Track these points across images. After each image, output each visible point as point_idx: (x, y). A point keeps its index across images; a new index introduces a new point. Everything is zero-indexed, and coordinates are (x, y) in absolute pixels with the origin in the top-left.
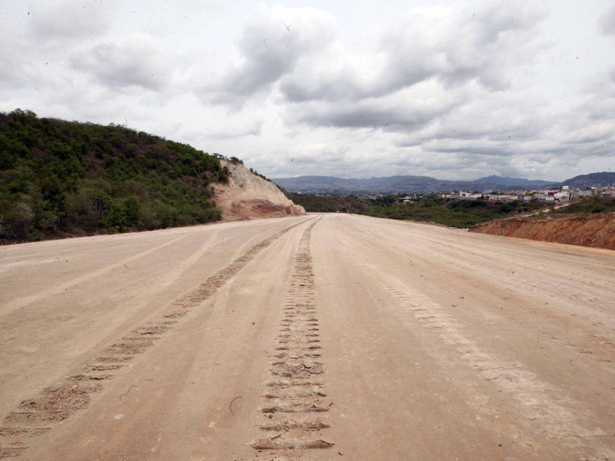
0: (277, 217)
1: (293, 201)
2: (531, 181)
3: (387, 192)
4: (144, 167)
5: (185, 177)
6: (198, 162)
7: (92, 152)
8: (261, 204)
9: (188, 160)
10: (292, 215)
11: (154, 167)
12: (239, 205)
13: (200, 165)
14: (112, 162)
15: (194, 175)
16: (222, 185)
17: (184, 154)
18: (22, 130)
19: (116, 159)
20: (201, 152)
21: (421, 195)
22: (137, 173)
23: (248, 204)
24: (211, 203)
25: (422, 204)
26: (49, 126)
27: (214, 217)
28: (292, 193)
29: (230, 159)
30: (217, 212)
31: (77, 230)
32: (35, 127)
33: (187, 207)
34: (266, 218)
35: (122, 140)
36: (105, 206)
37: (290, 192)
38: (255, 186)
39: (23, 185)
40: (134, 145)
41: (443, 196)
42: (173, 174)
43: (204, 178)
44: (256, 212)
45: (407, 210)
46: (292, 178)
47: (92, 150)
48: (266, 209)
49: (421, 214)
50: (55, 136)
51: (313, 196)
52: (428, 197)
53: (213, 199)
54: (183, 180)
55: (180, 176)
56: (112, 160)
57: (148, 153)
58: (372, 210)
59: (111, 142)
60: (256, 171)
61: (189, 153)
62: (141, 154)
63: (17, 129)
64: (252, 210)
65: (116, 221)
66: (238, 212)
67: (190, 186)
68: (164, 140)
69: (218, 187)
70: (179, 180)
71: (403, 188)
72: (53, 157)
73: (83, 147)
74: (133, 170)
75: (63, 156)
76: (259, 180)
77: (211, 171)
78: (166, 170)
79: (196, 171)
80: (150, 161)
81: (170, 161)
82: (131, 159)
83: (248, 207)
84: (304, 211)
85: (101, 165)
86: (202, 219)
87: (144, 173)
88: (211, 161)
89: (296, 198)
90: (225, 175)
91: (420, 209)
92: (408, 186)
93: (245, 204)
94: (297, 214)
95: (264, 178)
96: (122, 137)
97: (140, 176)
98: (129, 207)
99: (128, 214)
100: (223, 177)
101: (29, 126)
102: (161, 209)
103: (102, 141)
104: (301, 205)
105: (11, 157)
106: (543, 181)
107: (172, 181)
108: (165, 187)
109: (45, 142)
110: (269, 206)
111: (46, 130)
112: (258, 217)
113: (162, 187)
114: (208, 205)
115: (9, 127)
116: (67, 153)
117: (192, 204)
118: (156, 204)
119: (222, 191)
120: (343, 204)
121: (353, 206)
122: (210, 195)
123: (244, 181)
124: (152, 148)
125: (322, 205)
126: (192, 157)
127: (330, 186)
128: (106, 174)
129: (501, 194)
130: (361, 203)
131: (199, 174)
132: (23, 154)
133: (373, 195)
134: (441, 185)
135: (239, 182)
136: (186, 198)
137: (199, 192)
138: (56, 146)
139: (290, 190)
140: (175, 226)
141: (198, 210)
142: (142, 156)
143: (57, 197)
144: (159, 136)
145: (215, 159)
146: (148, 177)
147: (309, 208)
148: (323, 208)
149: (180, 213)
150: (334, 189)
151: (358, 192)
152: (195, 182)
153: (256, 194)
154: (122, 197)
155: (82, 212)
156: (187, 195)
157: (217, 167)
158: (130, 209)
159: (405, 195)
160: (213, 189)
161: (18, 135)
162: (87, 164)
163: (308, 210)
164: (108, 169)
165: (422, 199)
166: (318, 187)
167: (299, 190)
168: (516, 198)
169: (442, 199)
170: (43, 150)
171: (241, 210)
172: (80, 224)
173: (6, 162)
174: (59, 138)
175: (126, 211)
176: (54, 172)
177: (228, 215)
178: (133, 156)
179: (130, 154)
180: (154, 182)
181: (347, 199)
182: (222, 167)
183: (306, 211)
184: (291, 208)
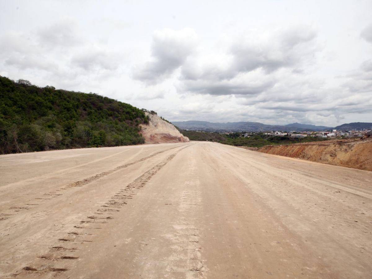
0: (173, 143)
1: (183, 134)
2: (317, 127)
3: (236, 130)
4: (107, 115)
5: (127, 121)
6: (134, 113)
7: (82, 107)
8: (166, 136)
9: (129, 112)
10: (182, 142)
11: (111, 115)
12: (154, 136)
13: (135, 115)
14: (91, 112)
15: (131, 119)
16: (145, 125)
17: (127, 109)
18: (49, 96)
19: (93, 111)
20: (135, 108)
21: (254, 133)
22: (103, 118)
23: (158, 135)
24: (140, 135)
25: (254, 138)
26: (61, 94)
27: (141, 141)
28: (183, 130)
29: (150, 112)
30: (143, 139)
31: (78, 146)
32: (55, 95)
33: (128, 136)
34: (168, 143)
35: (96, 101)
36: (91, 135)
37: (182, 129)
38: (163, 126)
39: (53, 124)
40: (102, 104)
41: (266, 134)
42: (121, 119)
43: (137, 121)
44: (163, 140)
45: (245, 141)
46: (184, 122)
47: (81, 106)
48: (168, 138)
49: (251, 143)
50: (64, 99)
51: (194, 132)
52: (258, 134)
53: (141, 133)
54: (126, 122)
55: (124, 120)
56: (91, 111)
57: (109, 108)
58: (227, 140)
59: (90, 102)
60: (163, 118)
61: (129, 108)
62: (105, 108)
63: (47, 96)
64: (160, 138)
65: (95, 142)
66: (153, 140)
67: (129, 125)
68: (116, 101)
69: (143, 126)
70: (124, 122)
71: (245, 129)
72: (64, 110)
73: (77, 105)
74: (101, 117)
75: (68, 110)
76: (165, 123)
77: (140, 118)
78: (117, 117)
79: (132, 118)
80: (109, 112)
81: (120, 112)
82: (100, 111)
83: (158, 137)
85: (86, 114)
86: (135, 142)
87: (107, 118)
88: (140, 113)
89: (185, 133)
90: (148, 120)
91: (251, 140)
92: (248, 128)
94: (184, 141)
95: (168, 122)
96: (96, 100)
97: (105, 120)
98: (101, 136)
99: (101, 139)
100: (146, 121)
101: (52, 94)
102: (115, 137)
103: (86, 102)
104: (187, 137)
105: (46, 110)
106: (324, 127)
107: (120, 123)
108: (117, 126)
109: (60, 102)
110: (169, 137)
111: (60, 96)
112: (163, 142)
113: (115, 126)
114: (138, 136)
115: (43, 95)
116: (70, 108)
117: (130, 135)
118: (113, 134)
119: (145, 128)
120: (211, 137)
121: (216, 138)
122: (140, 130)
123: (157, 123)
124: (110, 106)
125: (199, 137)
126: (131, 110)
127: (204, 126)
128: (89, 118)
129: (298, 134)
130: (220, 137)
131: (134, 119)
132: (51, 108)
133: (228, 132)
134: (266, 128)
135: (155, 124)
136: (128, 132)
137: (134, 128)
138: (65, 104)
139: (182, 128)
140: (122, 145)
141: (133, 138)
142: (105, 109)
143: (70, 130)
144: (114, 99)
145: (142, 112)
146: (108, 121)
147: (192, 138)
148: (199, 139)
149: (125, 139)
150: (206, 128)
151: (220, 130)
152: (131, 123)
153: (163, 130)
154: (96, 130)
155: (80, 138)
156: (128, 130)
157: (143, 116)
158: (102, 136)
159: (245, 133)
160: (141, 127)
161: (48, 99)
162: (79, 113)
164: (89, 116)
165: (255, 135)
166: (198, 127)
167: (188, 128)
168: (306, 136)
169: (265, 135)
170: (59, 106)
171: (155, 139)
172: (79, 143)
173: (44, 112)
174: (65, 100)
175: (100, 138)
176: (65, 117)
177: (148, 141)
178: (101, 109)
179: (100, 108)
180: (111, 123)
181: (213, 134)
182: (146, 116)
183: (190, 140)
184: (181, 138)
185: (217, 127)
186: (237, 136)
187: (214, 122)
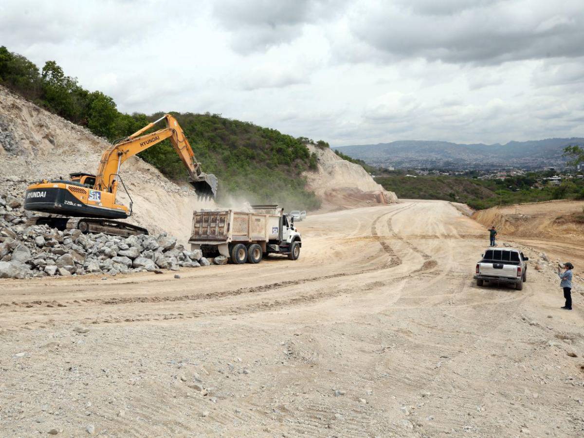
0: (369, 206)
1: (383, 186)
4: (247, 158)
5: (281, 167)
6: (290, 151)
8: (352, 192)
9: (281, 149)
10: (383, 205)
11: (254, 158)
12: (331, 194)
13: (292, 153)
15: (287, 163)
16: (312, 173)
17: (276, 142)
23: (339, 192)
24: (311, 193)
29: (316, 143)
34: (359, 207)
35: (226, 132)
38: (343, 172)
40: (234, 136)
42: (270, 164)
43: (297, 166)
44: (349, 201)
48: (356, 197)
54: (279, 170)
55: (277, 166)
57: (247, 143)
60: (341, 153)
61: (282, 141)
62: (242, 145)
64: (344, 199)
66: (331, 201)
67: (285, 175)
69: (309, 175)
70: (276, 169)
77: (301, 158)
78: (264, 160)
79: (289, 161)
80: (250, 152)
81: (266, 151)
82: (235, 151)
83: (339, 196)
84: (396, 197)
87: (249, 164)
90: (315, 163)
93: (336, 192)
94: (388, 202)
97: (247, 168)
100: (313, 165)
104: (392, 191)
107: (271, 172)
110: (359, 194)
114: (309, 195)
119: (314, 180)
120: (452, 188)
122: (304, 183)
123: (333, 168)
124: (248, 139)
125: (421, 190)
127: (439, 157)
131: (292, 162)
135: (328, 170)
142: (242, 147)
145: (301, 144)
146: (253, 169)
148: (422, 193)
150: (445, 160)
152: (288, 171)
157: (306, 154)
160: (306, 177)
163: (402, 196)
171: (334, 199)
181: (458, 180)
182: (311, 153)
183: (398, 198)
184: (381, 196)
185: (476, 157)
186: (526, 183)
187: (467, 143)
